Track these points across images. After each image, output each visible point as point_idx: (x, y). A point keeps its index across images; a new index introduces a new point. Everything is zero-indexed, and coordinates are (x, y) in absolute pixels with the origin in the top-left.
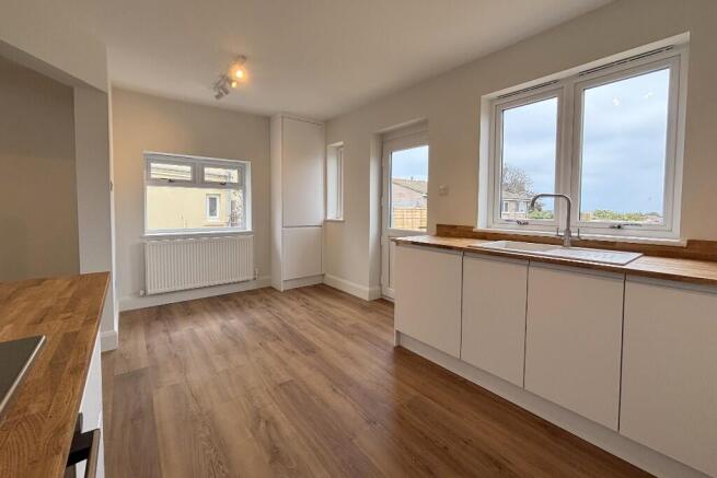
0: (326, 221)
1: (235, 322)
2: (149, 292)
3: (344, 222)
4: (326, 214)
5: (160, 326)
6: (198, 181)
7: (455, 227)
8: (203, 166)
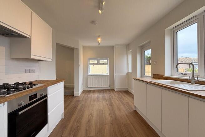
0: (128, 73)
1: (101, 95)
2: (88, 87)
3: (132, 73)
4: (128, 71)
5: (87, 94)
6: (98, 64)
7: (158, 75)
8: (99, 60)
